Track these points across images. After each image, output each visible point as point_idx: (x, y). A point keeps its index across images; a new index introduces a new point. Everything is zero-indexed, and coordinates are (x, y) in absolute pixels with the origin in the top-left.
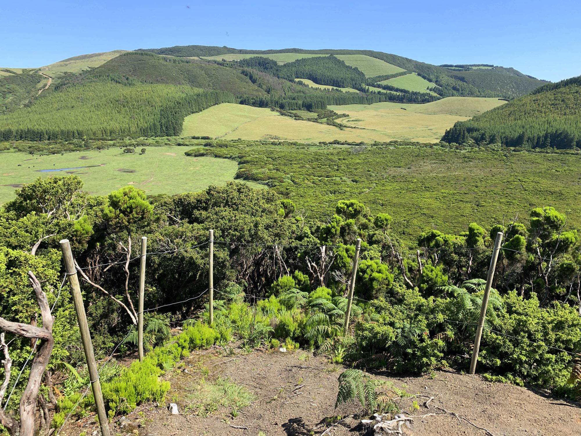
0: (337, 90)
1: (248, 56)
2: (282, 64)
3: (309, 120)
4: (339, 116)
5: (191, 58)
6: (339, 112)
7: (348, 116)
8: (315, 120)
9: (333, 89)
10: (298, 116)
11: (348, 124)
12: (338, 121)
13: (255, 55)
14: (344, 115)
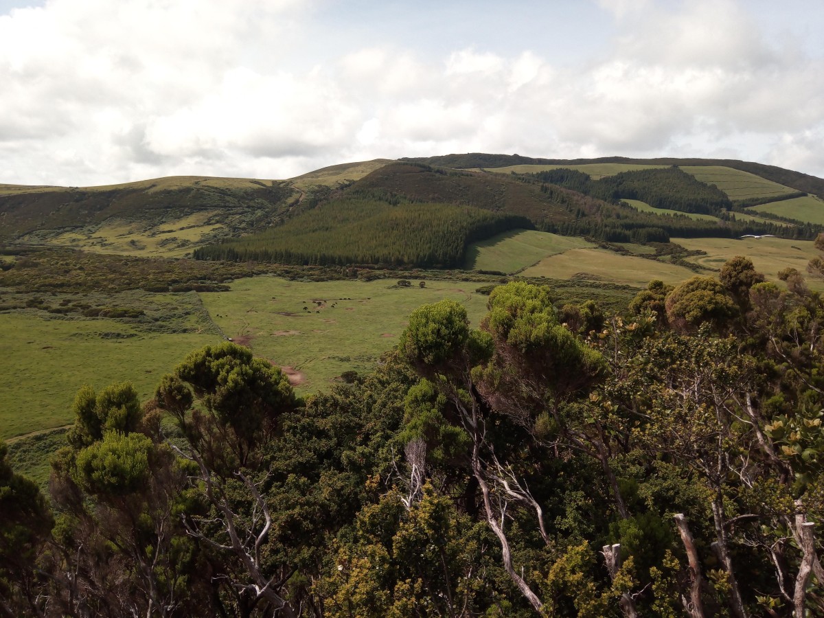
0: (681, 216)
1: (548, 168)
2: (596, 178)
3: (642, 256)
4: (691, 254)
5: (470, 170)
6: (690, 249)
7: (705, 253)
8: (654, 257)
9: (675, 215)
10: (626, 251)
11: (705, 265)
12: (691, 260)
13: (559, 167)
14: (698, 253)
